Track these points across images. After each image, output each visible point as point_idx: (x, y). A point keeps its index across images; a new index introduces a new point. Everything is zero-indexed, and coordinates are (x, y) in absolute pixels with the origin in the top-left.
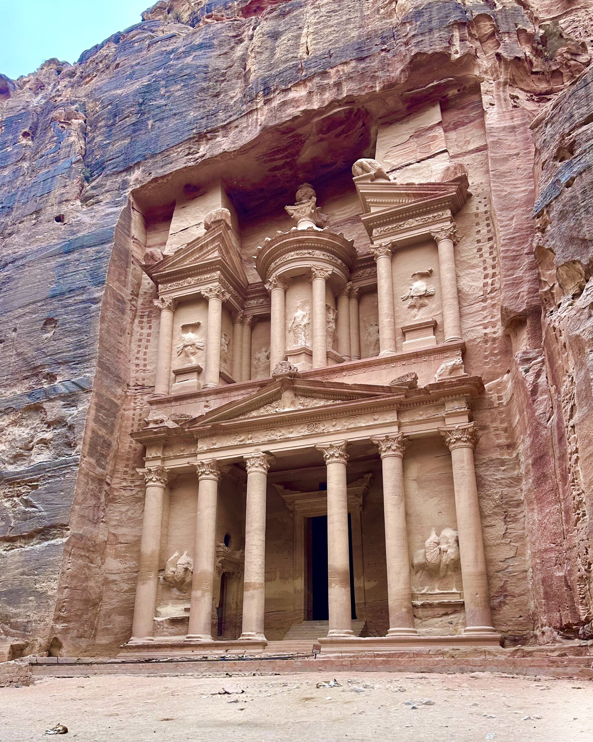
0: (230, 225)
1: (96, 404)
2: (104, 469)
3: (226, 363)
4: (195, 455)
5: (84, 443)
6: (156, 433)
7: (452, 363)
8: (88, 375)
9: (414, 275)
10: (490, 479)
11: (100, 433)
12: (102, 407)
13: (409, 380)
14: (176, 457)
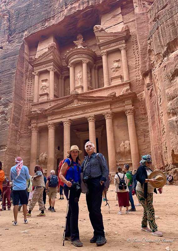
0: (56, 48)
1: (14, 106)
2: (18, 127)
3: (56, 92)
4: (47, 121)
5: (10, 119)
6: (34, 115)
7: (126, 88)
8: (11, 97)
9: (114, 61)
10: (139, 124)
11: (16, 115)
12: (16, 107)
13: (113, 94)
14: (41, 122)
